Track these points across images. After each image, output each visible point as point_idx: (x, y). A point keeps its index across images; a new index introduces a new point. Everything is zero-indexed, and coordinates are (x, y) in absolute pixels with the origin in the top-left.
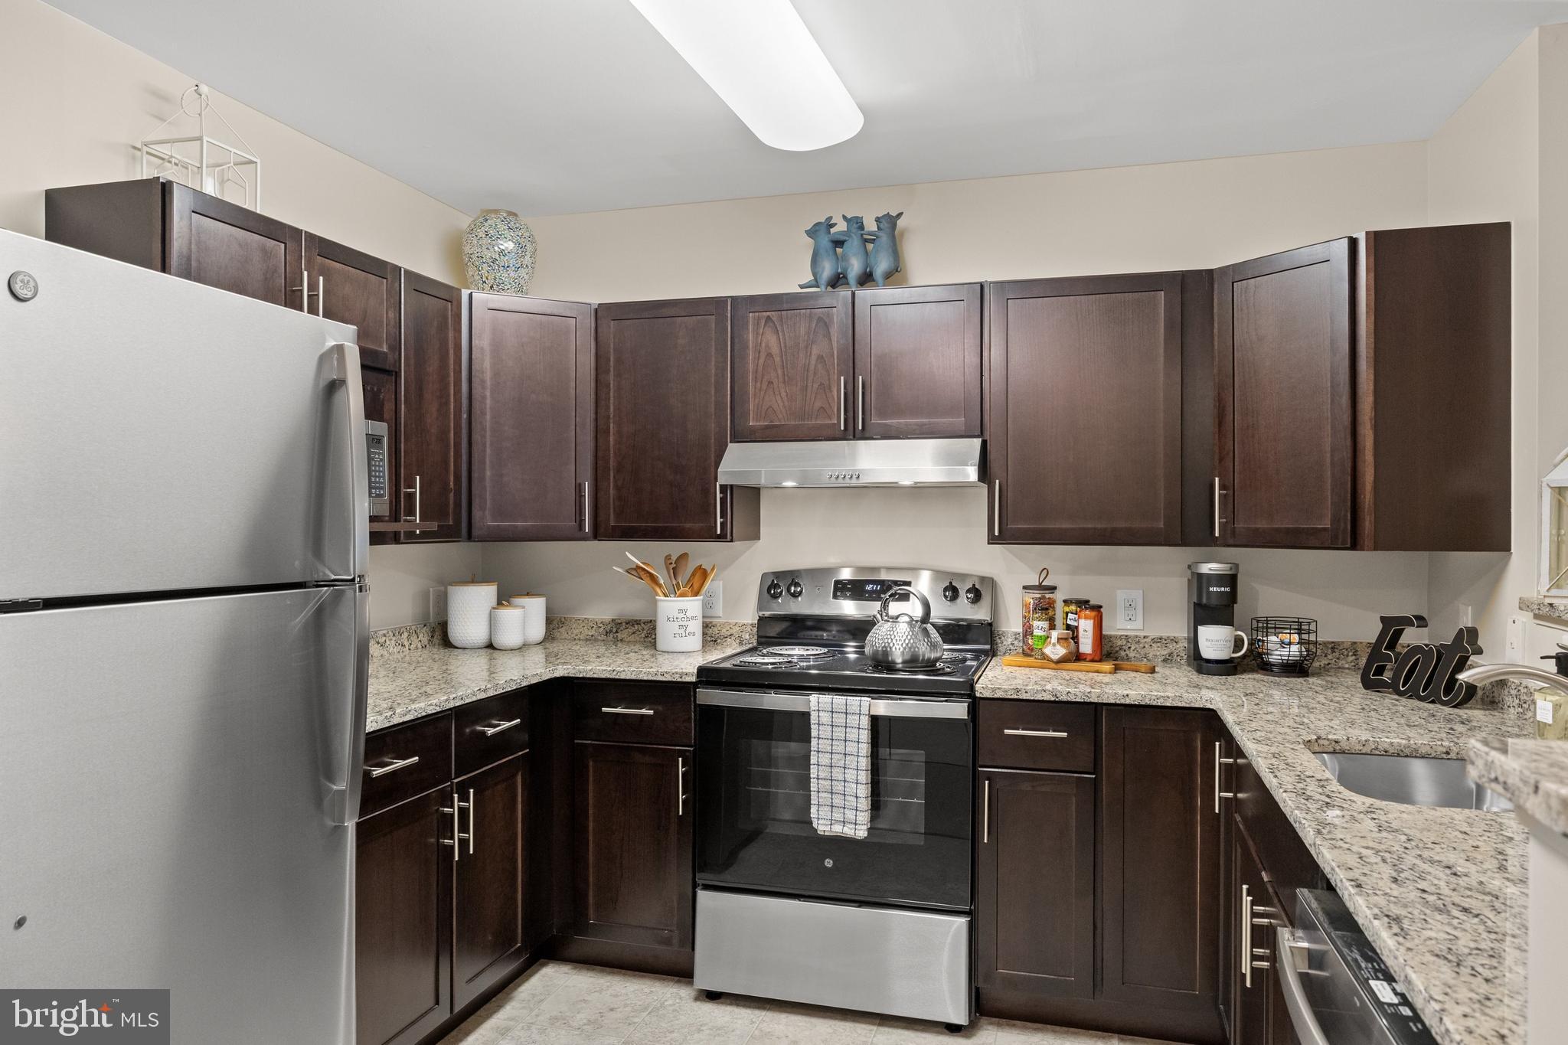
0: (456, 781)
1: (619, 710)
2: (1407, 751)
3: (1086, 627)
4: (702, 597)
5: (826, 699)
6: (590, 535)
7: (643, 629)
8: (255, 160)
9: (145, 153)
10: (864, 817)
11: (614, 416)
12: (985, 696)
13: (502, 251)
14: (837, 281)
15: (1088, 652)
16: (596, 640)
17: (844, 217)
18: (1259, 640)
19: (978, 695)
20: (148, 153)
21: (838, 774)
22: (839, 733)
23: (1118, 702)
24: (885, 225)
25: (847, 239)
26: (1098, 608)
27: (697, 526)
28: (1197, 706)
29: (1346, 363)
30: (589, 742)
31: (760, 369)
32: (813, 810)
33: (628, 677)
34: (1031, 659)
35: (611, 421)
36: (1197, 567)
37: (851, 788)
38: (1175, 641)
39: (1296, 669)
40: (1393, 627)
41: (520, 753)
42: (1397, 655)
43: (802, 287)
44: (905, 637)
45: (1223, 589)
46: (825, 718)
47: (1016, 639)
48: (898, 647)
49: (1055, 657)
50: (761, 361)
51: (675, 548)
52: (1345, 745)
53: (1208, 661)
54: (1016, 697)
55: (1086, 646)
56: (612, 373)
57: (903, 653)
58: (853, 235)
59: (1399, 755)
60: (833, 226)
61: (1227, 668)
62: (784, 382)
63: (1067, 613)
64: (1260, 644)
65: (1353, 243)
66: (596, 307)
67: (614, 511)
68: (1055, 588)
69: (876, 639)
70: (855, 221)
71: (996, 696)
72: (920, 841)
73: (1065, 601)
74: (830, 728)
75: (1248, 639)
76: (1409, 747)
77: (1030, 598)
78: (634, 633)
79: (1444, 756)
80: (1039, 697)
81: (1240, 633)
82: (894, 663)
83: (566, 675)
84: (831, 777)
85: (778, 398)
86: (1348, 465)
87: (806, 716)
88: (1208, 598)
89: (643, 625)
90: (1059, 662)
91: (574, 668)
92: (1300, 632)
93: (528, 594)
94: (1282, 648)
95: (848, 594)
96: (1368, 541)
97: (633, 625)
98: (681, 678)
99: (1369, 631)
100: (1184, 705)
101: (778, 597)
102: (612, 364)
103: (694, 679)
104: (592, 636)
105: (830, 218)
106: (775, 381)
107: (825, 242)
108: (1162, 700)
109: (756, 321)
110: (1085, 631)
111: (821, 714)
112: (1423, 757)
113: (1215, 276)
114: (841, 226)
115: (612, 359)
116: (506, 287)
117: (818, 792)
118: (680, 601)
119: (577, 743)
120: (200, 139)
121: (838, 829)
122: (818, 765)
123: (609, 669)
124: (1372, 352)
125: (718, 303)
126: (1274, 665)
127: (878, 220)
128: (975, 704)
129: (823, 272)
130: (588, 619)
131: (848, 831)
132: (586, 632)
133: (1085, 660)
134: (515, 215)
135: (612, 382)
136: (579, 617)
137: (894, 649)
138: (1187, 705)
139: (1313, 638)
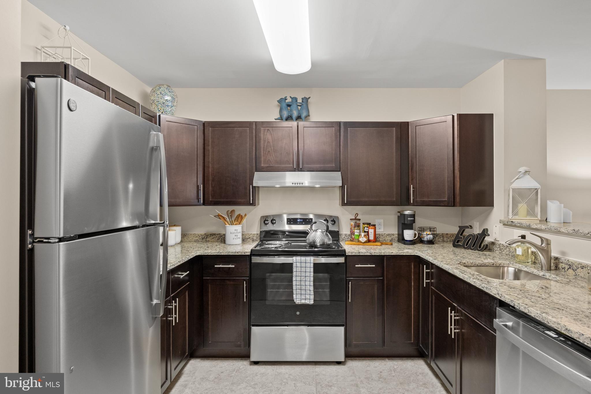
0: (171, 296)
1: (221, 266)
2: (483, 265)
3: (371, 231)
4: (241, 225)
5: (298, 258)
6: (202, 204)
7: (217, 237)
8: (88, 58)
9: (42, 52)
10: (312, 297)
11: (211, 161)
12: (349, 255)
13: (167, 100)
14: (288, 118)
15: (372, 239)
16: (199, 241)
17: (290, 97)
18: (421, 234)
19: (347, 254)
20: (44, 52)
21: (303, 283)
22: (303, 269)
23: (390, 255)
24: (304, 101)
25: (292, 104)
26: (374, 225)
27: (243, 200)
28: (413, 255)
29: (452, 152)
30: (209, 278)
31: (265, 147)
32: (294, 296)
33: (225, 254)
34: (354, 242)
35: (210, 163)
36: (403, 212)
37: (308, 288)
38: (393, 235)
39: (431, 242)
40: (462, 229)
41: (187, 284)
42: (464, 237)
43: (276, 119)
44: (320, 237)
45: (412, 219)
46: (299, 265)
47: (346, 236)
48: (318, 240)
49: (363, 241)
50: (266, 144)
51: (230, 208)
52: (467, 264)
53: (407, 241)
54: (359, 255)
55: (372, 237)
56: (210, 146)
57: (320, 242)
58: (294, 103)
59: (481, 266)
60: (286, 99)
61: (412, 243)
62: (274, 152)
63: (364, 227)
64: (421, 235)
65: (453, 116)
66: (204, 122)
67: (211, 195)
68: (360, 219)
69: (311, 237)
70: (295, 98)
71: (352, 255)
72: (329, 303)
73: (363, 224)
74: (300, 268)
75: (418, 234)
76: (483, 263)
77: (353, 223)
78: (213, 238)
79: (492, 266)
80: (366, 254)
81: (415, 232)
82: (317, 245)
83: (200, 254)
84: (301, 284)
85: (272, 156)
86: (452, 182)
87: (291, 265)
88: (407, 221)
89: (216, 235)
90: (365, 242)
91: (203, 252)
92: (430, 231)
93: (174, 226)
94: (427, 236)
95: (292, 223)
96: (458, 204)
97: (213, 236)
98: (245, 253)
99: (455, 230)
100: (409, 254)
101: (267, 225)
102: (210, 143)
103: (249, 254)
104: (197, 240)
105: (286, 97)
106: (271, 151)
107: (284, 105)
108: (402, 253)
109: (264, 130)
110: (371, 233)
111: (297, 263)
112: (487, 266)
113: (410, 124)
114: (289, 100)
115: (210, 141)
116: (168, 113)
117: (296, 290)
118: (235, 227)
119: (204, 279)
120: (70, 48)
121: (303, 302)
122: (296, 281)
123: (217, 251)
124: (459, 149)
125: (250, 123)
126: (425, 241)
127: (302, 99)
128: (346, 257)
129: (284, 114)
130: (195, 234)
131: (307, 302)
132: (195, 238)
133: (371, 242)
134: (170, 87)
135: (210, 150)
136: (191, 233)
137: (316, 241)
138: (410, 255)
139: (435, 233)
